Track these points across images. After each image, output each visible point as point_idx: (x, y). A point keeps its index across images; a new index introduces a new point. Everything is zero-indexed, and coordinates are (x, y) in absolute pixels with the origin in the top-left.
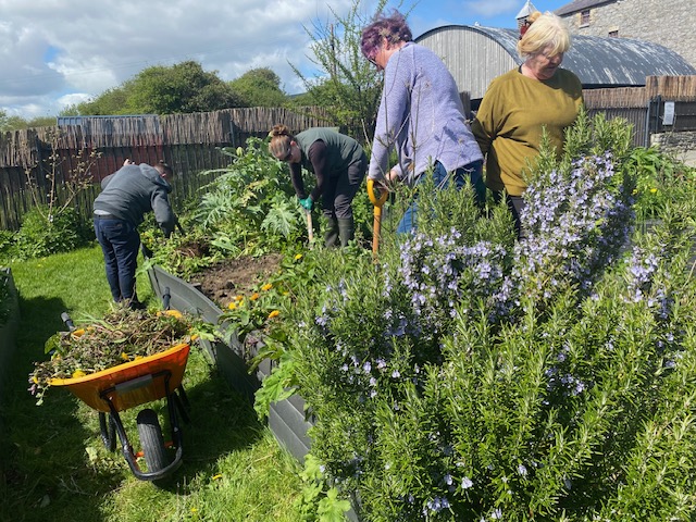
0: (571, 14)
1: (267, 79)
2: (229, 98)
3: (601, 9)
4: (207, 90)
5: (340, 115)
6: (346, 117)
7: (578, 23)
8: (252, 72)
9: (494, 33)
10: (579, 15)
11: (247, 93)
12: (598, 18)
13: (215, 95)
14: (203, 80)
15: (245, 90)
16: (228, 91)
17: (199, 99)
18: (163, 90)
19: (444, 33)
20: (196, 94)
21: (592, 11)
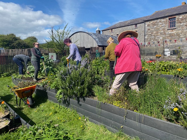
0: (109, 30)
1: (34, 39)
2: (24, 44)
3: (115, 29)
4: (17, 42)
5: (56, 51)
6: (58, 51)
7: (110, 32)
8: (30, 37)
9: (91, 34)
10: (110, 30)
11: (29, 43)
12: (114, 31)
13: (19, 43)
14: (16, 39)
15: (28, 42)
16: (23, 42)
17: (15, 44)
18: (4, 41)
19: (80, 33)
20: (14, 42)
21: (113, 30)
